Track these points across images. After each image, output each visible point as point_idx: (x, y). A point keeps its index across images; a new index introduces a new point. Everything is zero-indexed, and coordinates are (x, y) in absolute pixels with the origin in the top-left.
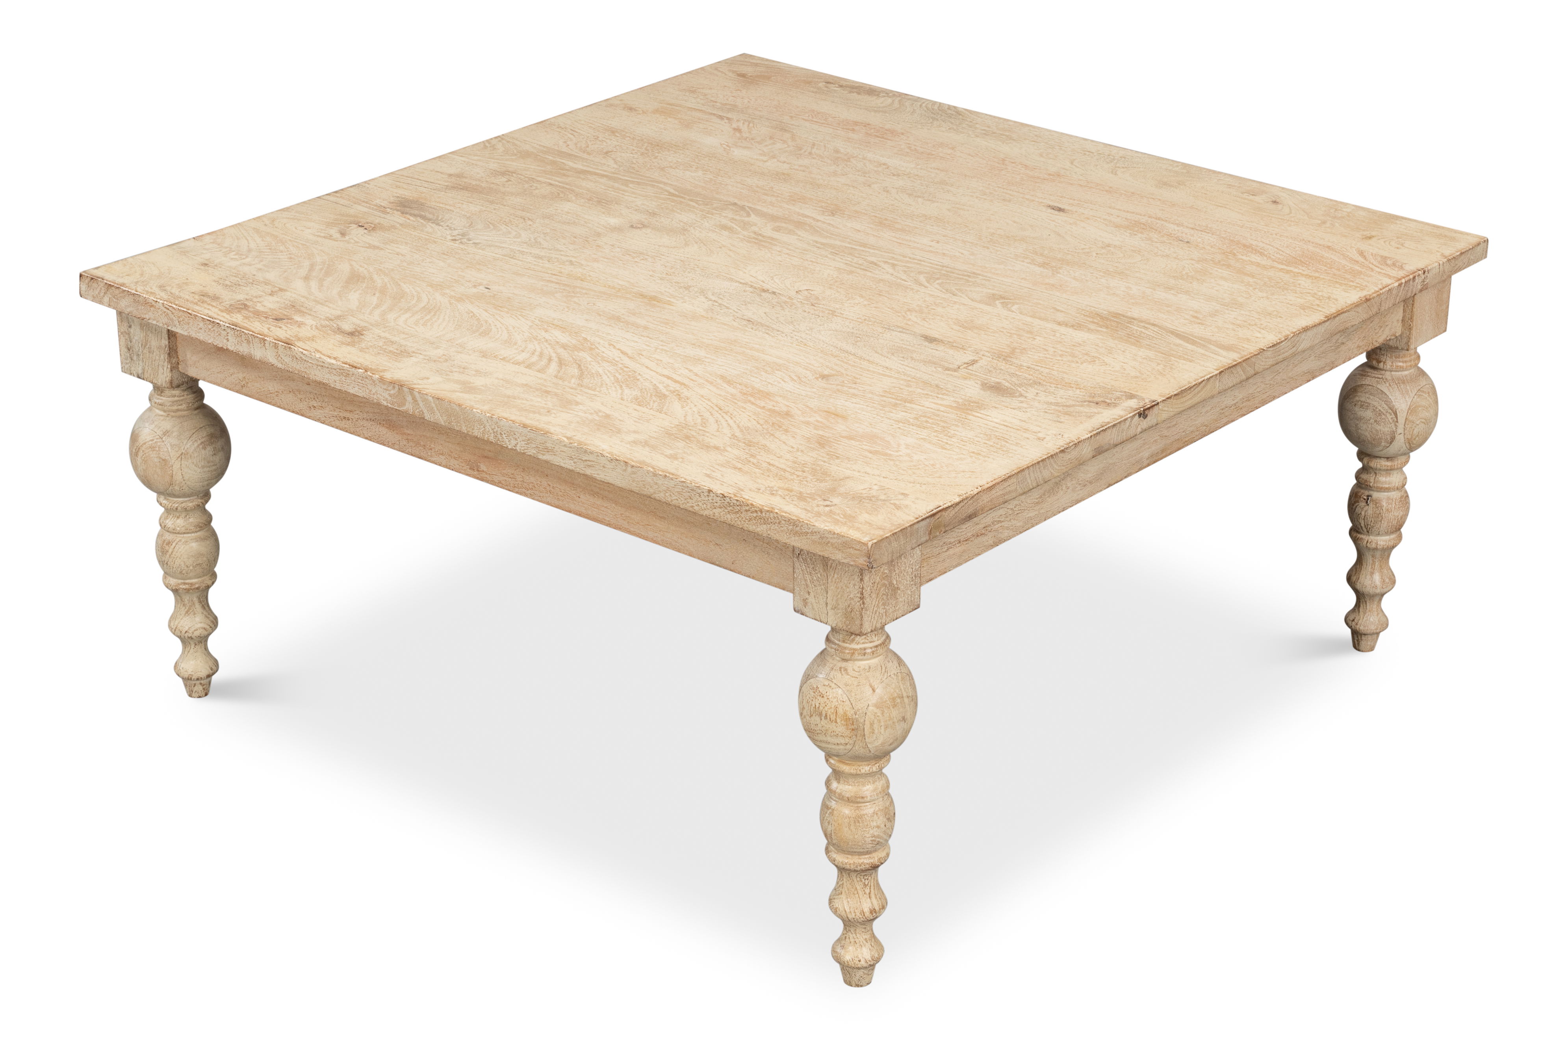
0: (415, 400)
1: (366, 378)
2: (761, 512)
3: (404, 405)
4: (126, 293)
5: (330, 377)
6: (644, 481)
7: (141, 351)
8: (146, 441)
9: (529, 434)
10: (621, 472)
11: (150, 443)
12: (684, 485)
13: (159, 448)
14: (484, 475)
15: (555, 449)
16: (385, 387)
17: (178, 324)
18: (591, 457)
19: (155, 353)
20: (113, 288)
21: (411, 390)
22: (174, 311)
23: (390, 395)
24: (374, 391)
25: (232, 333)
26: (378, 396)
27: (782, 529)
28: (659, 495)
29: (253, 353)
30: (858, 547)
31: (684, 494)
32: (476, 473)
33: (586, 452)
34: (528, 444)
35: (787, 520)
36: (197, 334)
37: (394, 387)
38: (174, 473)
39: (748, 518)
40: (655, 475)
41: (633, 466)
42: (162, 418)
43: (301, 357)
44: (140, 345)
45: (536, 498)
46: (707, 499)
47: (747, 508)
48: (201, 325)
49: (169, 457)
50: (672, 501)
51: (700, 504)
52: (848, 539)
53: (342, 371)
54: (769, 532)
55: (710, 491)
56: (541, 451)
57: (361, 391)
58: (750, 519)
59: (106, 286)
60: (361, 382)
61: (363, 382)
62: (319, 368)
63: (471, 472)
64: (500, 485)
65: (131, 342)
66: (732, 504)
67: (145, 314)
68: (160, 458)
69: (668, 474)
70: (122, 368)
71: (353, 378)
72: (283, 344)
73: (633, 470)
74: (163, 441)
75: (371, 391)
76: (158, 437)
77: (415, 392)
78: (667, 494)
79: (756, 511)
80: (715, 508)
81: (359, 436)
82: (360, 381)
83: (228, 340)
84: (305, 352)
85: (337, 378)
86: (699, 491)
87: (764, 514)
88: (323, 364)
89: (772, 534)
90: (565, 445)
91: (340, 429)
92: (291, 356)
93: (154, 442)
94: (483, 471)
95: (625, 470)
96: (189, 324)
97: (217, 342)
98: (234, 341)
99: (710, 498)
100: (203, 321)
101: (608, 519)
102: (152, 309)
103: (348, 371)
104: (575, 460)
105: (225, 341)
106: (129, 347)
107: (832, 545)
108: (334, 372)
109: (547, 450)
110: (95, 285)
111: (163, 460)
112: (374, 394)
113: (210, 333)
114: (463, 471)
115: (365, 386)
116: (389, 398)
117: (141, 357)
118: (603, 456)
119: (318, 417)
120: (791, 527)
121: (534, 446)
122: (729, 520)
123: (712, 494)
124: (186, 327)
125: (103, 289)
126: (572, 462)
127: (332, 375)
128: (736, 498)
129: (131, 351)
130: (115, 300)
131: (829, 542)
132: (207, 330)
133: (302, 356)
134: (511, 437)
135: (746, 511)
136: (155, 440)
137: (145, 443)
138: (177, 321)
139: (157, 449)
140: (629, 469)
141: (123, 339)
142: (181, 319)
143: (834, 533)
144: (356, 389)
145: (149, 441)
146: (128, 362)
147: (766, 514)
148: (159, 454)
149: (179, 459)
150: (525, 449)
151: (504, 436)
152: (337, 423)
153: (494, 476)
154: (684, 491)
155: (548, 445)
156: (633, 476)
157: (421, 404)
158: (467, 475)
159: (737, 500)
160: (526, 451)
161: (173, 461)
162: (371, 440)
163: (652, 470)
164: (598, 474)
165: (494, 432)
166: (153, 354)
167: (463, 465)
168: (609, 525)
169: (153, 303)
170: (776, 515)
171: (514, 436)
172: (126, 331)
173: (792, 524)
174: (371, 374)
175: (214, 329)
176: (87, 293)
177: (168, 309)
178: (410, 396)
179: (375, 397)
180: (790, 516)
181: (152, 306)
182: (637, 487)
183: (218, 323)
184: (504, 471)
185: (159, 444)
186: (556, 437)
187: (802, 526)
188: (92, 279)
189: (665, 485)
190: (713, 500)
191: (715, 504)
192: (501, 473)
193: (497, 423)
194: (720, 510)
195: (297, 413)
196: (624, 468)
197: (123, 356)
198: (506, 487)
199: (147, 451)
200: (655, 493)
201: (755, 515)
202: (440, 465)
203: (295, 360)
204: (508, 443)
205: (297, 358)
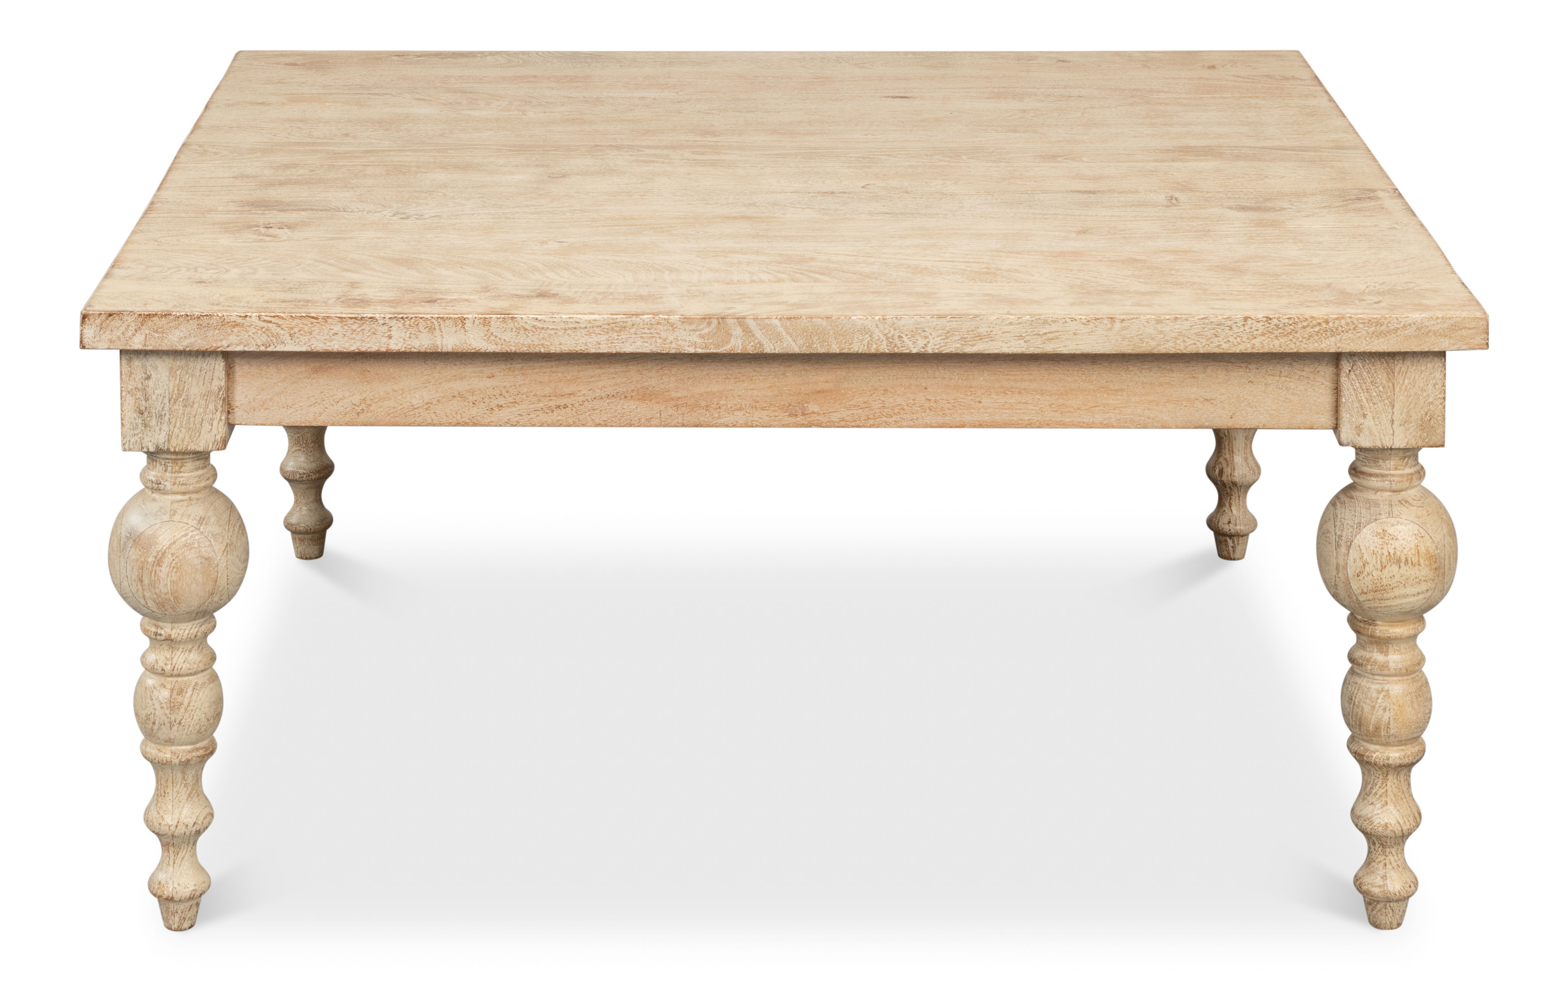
0: (747, 331)
1: (658, 323)
2: (1327, 322)
3: (728, 342)
4: (181, 319)
5: (590, 340)
6: (1141, 335)
7: (166, 408)
8: (175, 538)
9: (948, 324)
10: (1104, 333)
11: (183, 539)
12: (1207, 321)
13: (198, 543)
14: (814, 417)
15: (994, 333)
16: (693, 327)
17: (288, 338)
18: (1054, 327)
19: (196, 406)
20: (154, 319)
21: (741, 320)
22: (280, 322)
23: (702, 337)
24: (671, 338)
25: (400, 324)
26: (679, 343)
27: (1359, 334)
28: (1166, 346)
29: (439, 343)
30: (1473, 324)
31: (1206, 334)
32: (800, 419)
33: (1045, 322)
34: (947, 338)
35: (1366, 321)
36: (328, 344)
37: (709, 324)
38: (219, 575)
39: (1306, 336)
40: (1159, 322)
41: (1123, 321)
42: (185, 503)
43: (534, 326)
44: (166, 401)
45: (905, 424)
46: (1242, 329)
47: (1305, 324)
48: (337, 328)
49: (213, 554)
50: (1186, 347)
51: (1231, 339)
52: (1457, 319)
53: (614, 325)
54: (1339, 345)
55: (1246, 319)
56: (968, 341)
57: (646, 344)
58: (1310, 336)
59: (140, 319)
60: (648, 331)
61: (652, 331)
62: (569, 332)
63: (792, 420)
64: (843, 423)
65: (147, 400)
66: (1281, 325)
67: (221, 340)
68: (202, 557)
69: (1178, 316)
70: (124, 444)
71: (633, 331)
72: (499, 316)
73: (1124, 324)
74: (202, 533)
75: (665, 340)
76: (192, 529)
77: (747, 321)
78: (1178, 342)
79: (1319, 324)
80: (1255, 338)
81: (584, 425)
82: (646, 331)
83: (390, 337)
84: (540, 317)
85: (603, 338)
86: (1230, 323)
87: (1331, 324)
88: (576, 325)
89: (1344, 345)
90: (1010, 323)
91: (549, 426)
92: (514, 330)
93: (189, 536)
94: (813, 412)
95: (1110, 329)
96: (311, 333)
97: (368, 345)
98: (403, 335)
99: (1247, 328)
100: (342, 322)
101: (1026, 418)
102: (235, 330)
103: (624, 322)
104: (1027, 338)
105: (384, 340)
106: (143, 408)
107: (1435, 333)
108: (598, 330)
109: (980, 337)
110: (116, 322)
111: (206, 559)
112: (671, 343)
113: (354, 336)
114: (776, 423)
115: (655, 335)
116: (700, 341)
117: (166, 418)
118: (1073, 320)
119: (506, 419)
120: (1373, 328)
121: (958, 338)
122: (1277, 346)
123: (1249, 322)
124: (304, 339)
125: (133, 324)
126: (1022, 342)
127: (593, 335)
128: (1287, 316)
129: (146, 414)
130: (156, 335)
131: (1430, 331)
132: (348, 334)
133: (535, 323)
134: (918, 337)
135: (1304, 327)
136: (190, 534)
137: (174, 543)
138: (287, 335)
139: (196, 545)
140: (1118, 325)
141: (130, 400)
142: (296, 330)
143: (1438, 318)
144: (639, 344)
145: (180, 538)
146: (138, 431)
147: (1334, 323)
148: (200, 551)
149: (225, 554)
150: (941, 347)
151: (905, 339)
152: (544, 417)
153: (833, 414)
154: (1206, 329)
155: (981, 330)
156: (1123, 333)
157: (758, 334)
158: (783, 426)
159: (1290, 318)
160: (943, 348)
161: (219, 558)
162: (606, 426)
163: (1153, 317)
164: (1065, 346)
165: (887, 338)
166: (192, 407)
167: (777, 414)
168: (1030, 425)
169: (239, 320)
170: (1349, 320)
171: (923, 334)
172: (140, 386)
173: (1374, 324)
174: (666, 317)
175: (363, 327)
176: (97, 339)
177: (270, 322)
178: (739, 328)
179: (673, 345)
180: (1370, 316)
181: (237, 325)
182: (1130, 345)
183: (371, 318)
184: (850, 403)
185: (197, 537)
186: (993, 318)
187: (1389, 322)
188: (110, 315)
189: (1176, 331)
190: (1251, 328)
191: (1255, 333)
192: (844, 407)
193: (894, 324)
194: (1263, 338)
195: (466, 424)
196: (1109, 326)
197: (128, 426)
198: (853, 424)
199: (181, 552)
200: (1159, 345)
201: (1317, 329)
202: (734, 426)
203: (522, 332)
204: (913, 346)
205: (526, 329)
